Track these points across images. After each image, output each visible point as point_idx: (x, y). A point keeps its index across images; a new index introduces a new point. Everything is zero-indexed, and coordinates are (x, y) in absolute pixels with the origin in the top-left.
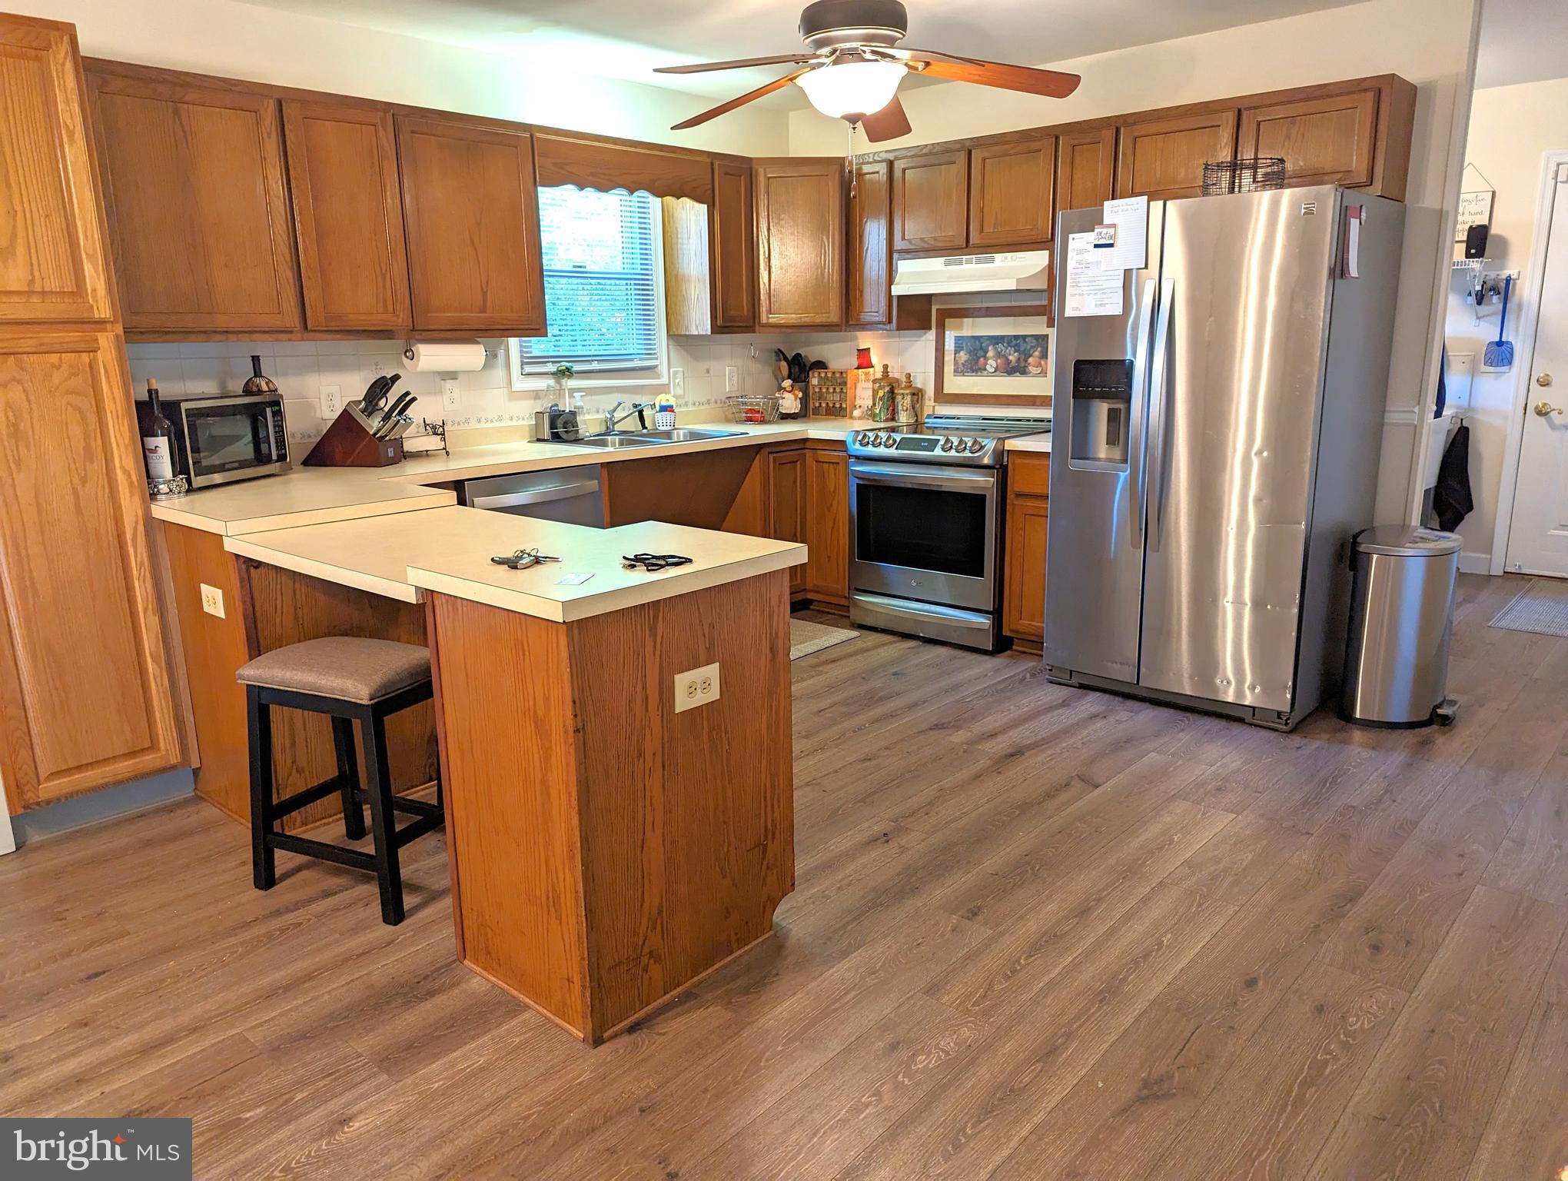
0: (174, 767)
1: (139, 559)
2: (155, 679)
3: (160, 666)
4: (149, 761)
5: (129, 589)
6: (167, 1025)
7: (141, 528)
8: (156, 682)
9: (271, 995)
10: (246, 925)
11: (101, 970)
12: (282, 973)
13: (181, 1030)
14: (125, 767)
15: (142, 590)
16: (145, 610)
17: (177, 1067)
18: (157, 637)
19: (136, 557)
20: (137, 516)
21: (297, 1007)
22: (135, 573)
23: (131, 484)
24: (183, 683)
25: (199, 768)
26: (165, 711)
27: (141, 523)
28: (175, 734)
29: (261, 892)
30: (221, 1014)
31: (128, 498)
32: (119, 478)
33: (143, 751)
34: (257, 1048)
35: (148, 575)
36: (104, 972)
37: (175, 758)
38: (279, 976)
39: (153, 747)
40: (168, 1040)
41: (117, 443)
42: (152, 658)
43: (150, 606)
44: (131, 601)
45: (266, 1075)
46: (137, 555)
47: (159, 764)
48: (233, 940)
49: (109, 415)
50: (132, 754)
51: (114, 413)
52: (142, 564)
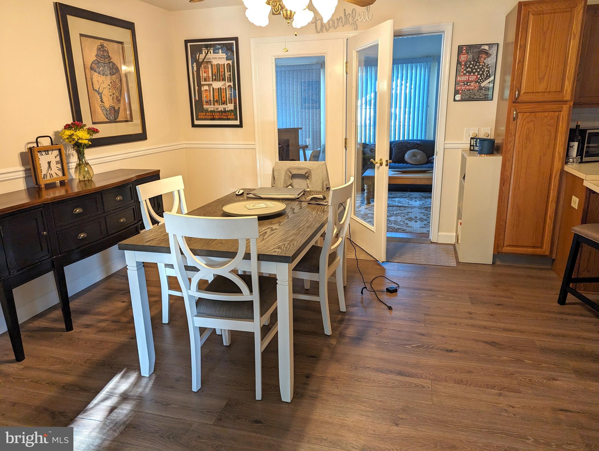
0: (546, 256)
1: (554, 184)
2: (548, 225)
3: (551, 221)
4: (538, 251)
5: (549, 193)
6: (514, 327)
7: (559, 173)
8: (548, 226)
9: (548, 334)
10: (550, 312)
11: (502, 304)
12: (555, 331)
13: (517, 330)
14: (530, 251)
15: (553, 194)
16: (552, 201)
17: (512, 338)
18: (553, 211)
19: (554, 183)
20: (558, 169)
21: (554, 342)
22: (552, 188)
23: (560, 158)
24: (557, 229)
25: (555, 259)
26: (549, 236)
27: (559, 171)
28: (550, 245)
29: (559, 305)
30: (530, 332)
31: (557, 162)
32: (556, 155)
33: (537, 247)
34: (537, 346)
35: (556, 189)
36: (502, 305)
37: (547, 253)
38: (554, 331)
39: (541, 247)
40: (513, 331)
41: (559, 143)
42: (549, 217)
43: (554, 201)
44: (548, 197)
45: (536, 354)
46: (555, 182)
47: (541, 253)
48: (543, 314)
49: (559, 133)
50: (534, 247)
51: (561, 133)
52: (555, 185)
